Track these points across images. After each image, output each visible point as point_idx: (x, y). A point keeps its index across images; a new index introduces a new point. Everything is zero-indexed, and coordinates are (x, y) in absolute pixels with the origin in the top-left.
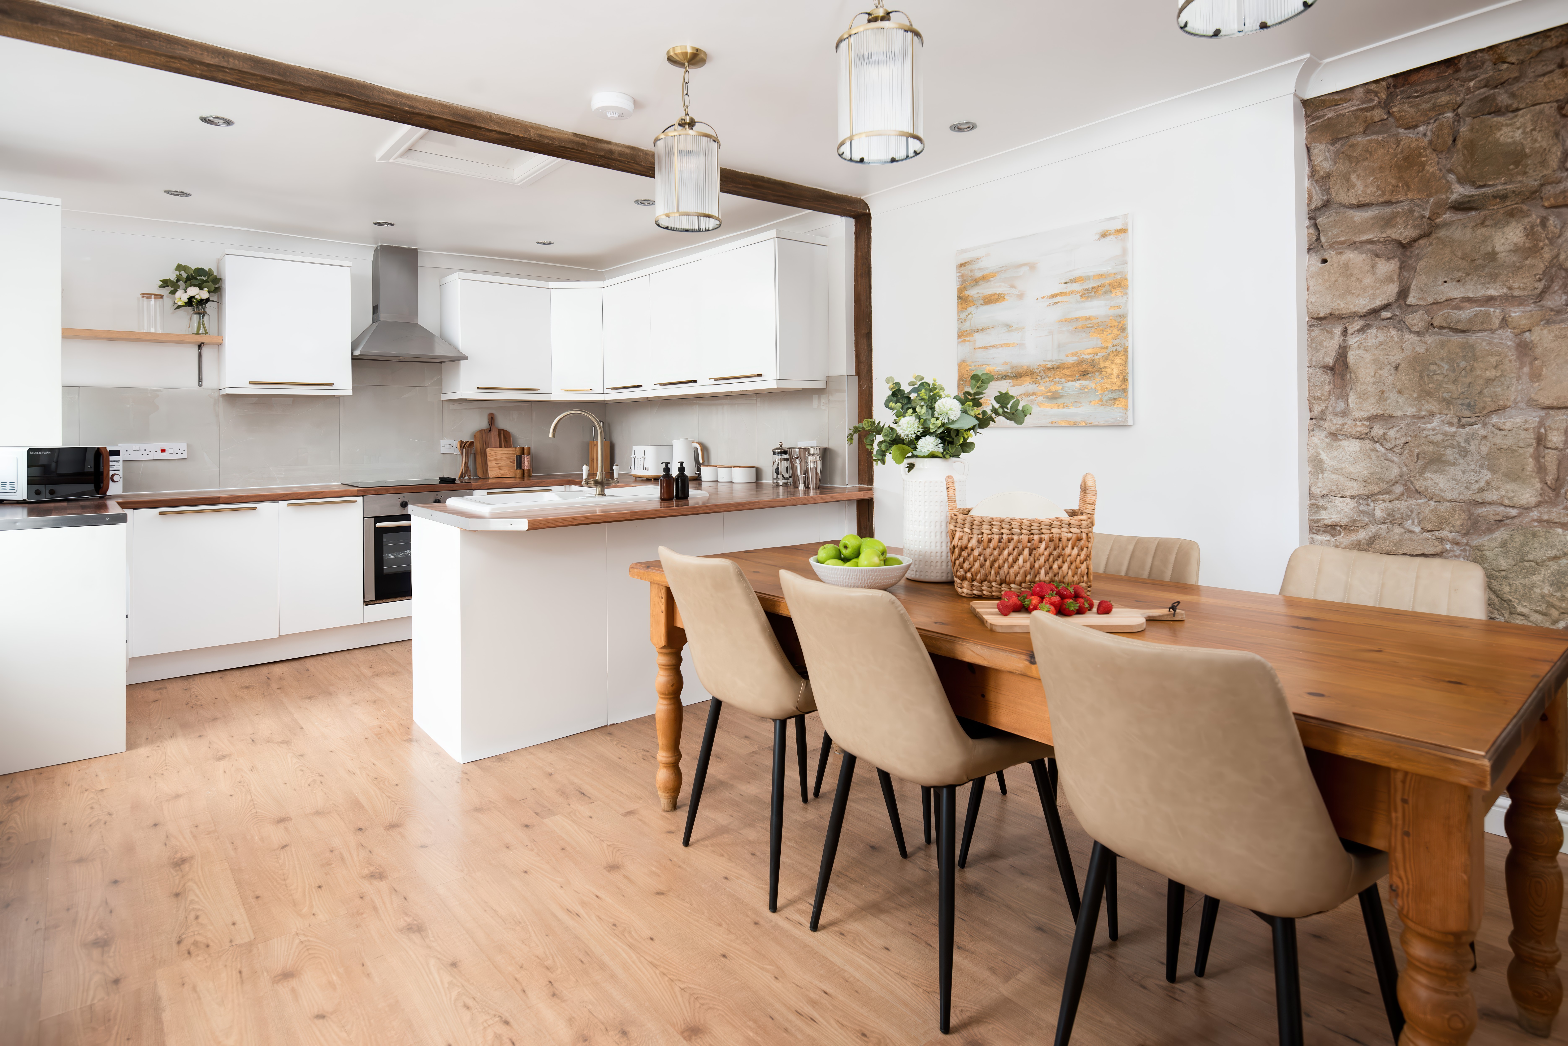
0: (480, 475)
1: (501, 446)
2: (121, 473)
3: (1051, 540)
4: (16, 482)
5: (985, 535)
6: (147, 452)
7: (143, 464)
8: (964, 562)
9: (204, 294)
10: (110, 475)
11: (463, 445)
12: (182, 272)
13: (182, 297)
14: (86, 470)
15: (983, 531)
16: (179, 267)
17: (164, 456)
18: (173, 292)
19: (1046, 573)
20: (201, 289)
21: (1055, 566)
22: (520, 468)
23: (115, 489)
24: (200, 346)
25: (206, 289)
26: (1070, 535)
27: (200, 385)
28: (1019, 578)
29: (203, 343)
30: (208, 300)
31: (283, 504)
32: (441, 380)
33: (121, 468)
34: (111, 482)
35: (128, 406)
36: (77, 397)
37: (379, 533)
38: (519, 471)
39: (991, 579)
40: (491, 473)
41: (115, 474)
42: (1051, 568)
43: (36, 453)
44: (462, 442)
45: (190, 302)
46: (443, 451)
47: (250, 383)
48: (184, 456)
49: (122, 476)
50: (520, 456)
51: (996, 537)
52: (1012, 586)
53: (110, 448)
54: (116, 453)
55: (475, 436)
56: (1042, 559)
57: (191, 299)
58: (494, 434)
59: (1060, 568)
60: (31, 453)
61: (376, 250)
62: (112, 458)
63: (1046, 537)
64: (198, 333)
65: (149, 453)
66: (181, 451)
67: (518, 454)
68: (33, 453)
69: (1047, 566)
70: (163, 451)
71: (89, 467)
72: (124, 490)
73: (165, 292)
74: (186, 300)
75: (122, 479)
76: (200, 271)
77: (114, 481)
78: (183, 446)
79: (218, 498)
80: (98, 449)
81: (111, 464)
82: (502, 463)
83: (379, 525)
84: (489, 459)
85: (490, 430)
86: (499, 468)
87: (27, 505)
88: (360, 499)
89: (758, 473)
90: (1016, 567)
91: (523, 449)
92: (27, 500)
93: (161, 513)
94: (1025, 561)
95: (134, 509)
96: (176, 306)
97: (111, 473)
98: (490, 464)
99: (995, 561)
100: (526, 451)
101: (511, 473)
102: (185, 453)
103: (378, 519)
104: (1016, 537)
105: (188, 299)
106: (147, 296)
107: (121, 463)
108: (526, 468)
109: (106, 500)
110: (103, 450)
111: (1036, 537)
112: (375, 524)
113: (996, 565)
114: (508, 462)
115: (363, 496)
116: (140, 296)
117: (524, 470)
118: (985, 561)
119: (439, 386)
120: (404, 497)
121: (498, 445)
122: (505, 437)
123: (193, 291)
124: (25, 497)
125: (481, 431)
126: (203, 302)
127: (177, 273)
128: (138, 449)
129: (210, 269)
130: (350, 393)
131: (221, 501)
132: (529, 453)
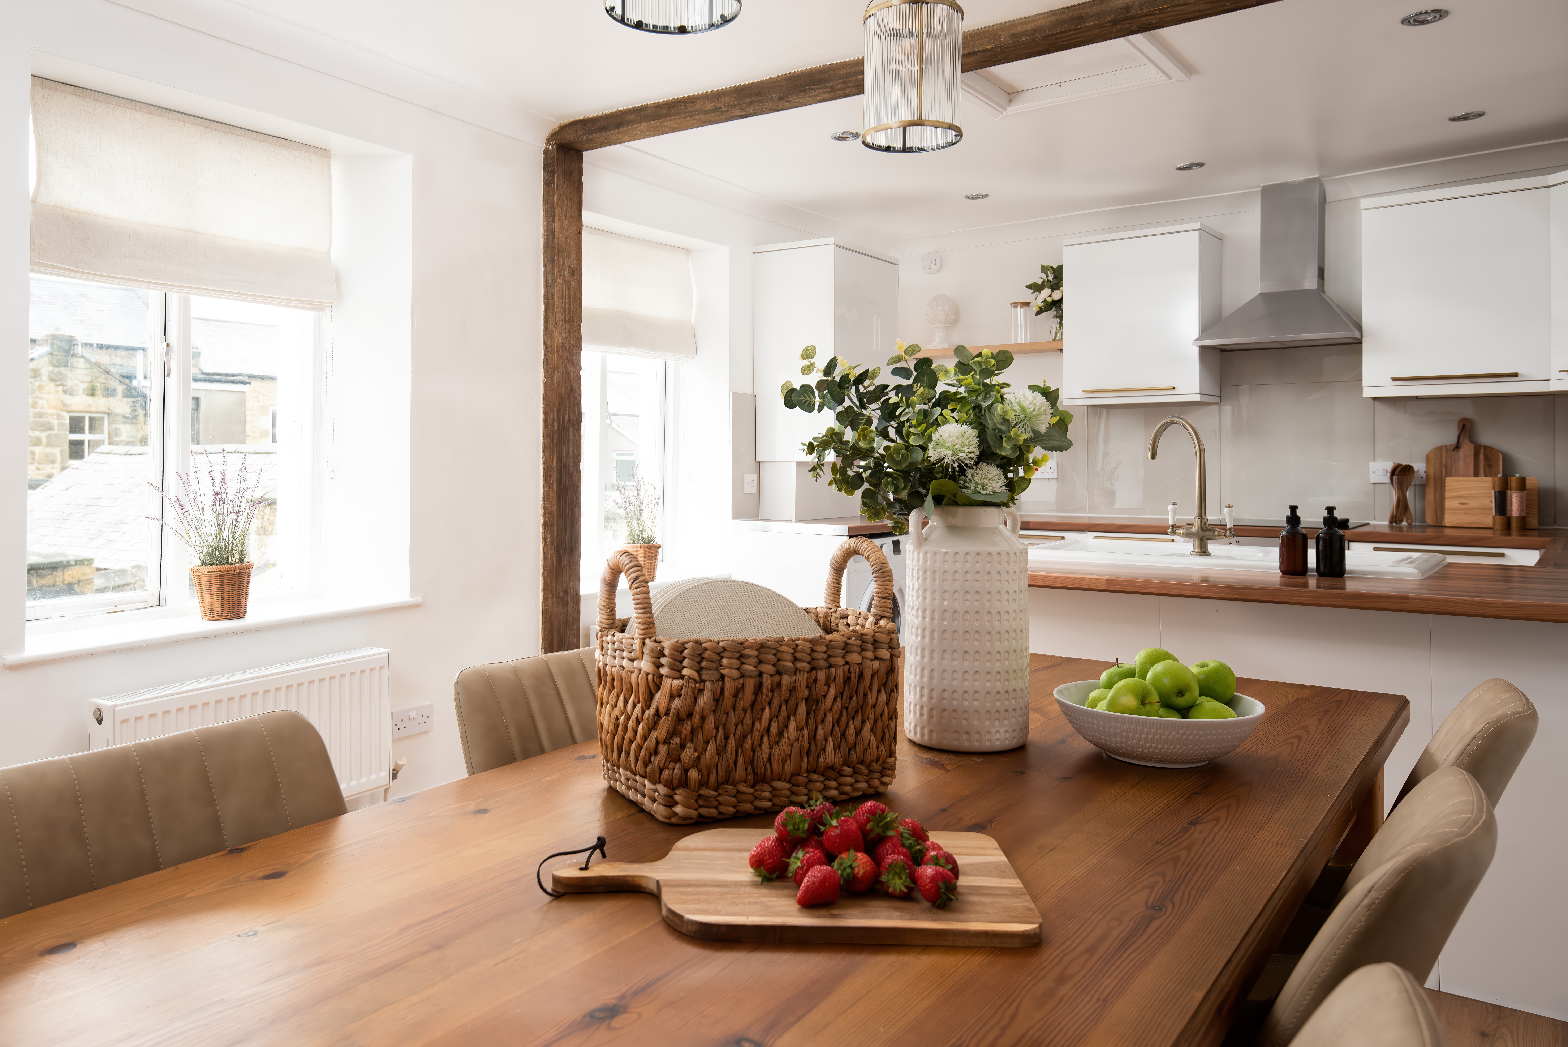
0: (1429, 520)
3: (847, 680)
5: (728, 681)
8: (683, 746)
11: (1396, 470)
15: (724, 672)
19: (837, 748)
21: (851, 730)
26: (876, 664)
28: (790, 767)
39: (738, 778)
42: (843, 735)
44: (1394, 466)
46: (1374, 479)
50: (1503, 493)
51: (750, 684)
52: (779, 784)
56: (830, 719)
58: (1466, 454)
59: (858, 732)
63: (838, 673)
67: (1499, 490)
69: (837, 731)
84: (1448, 494)
85: (1459, 448)
86: (1466, 511)
90: (784, 743)
94: (800, 729)
98: (1451, 504)
99: (744, 737)
104: (786, 680)
111: (821, 675)
113: (748, 745)
114: (1483, 501)
118: (727, 738)
121: (1470, 472)
122: (1486, 458)
125: (1441, 450)
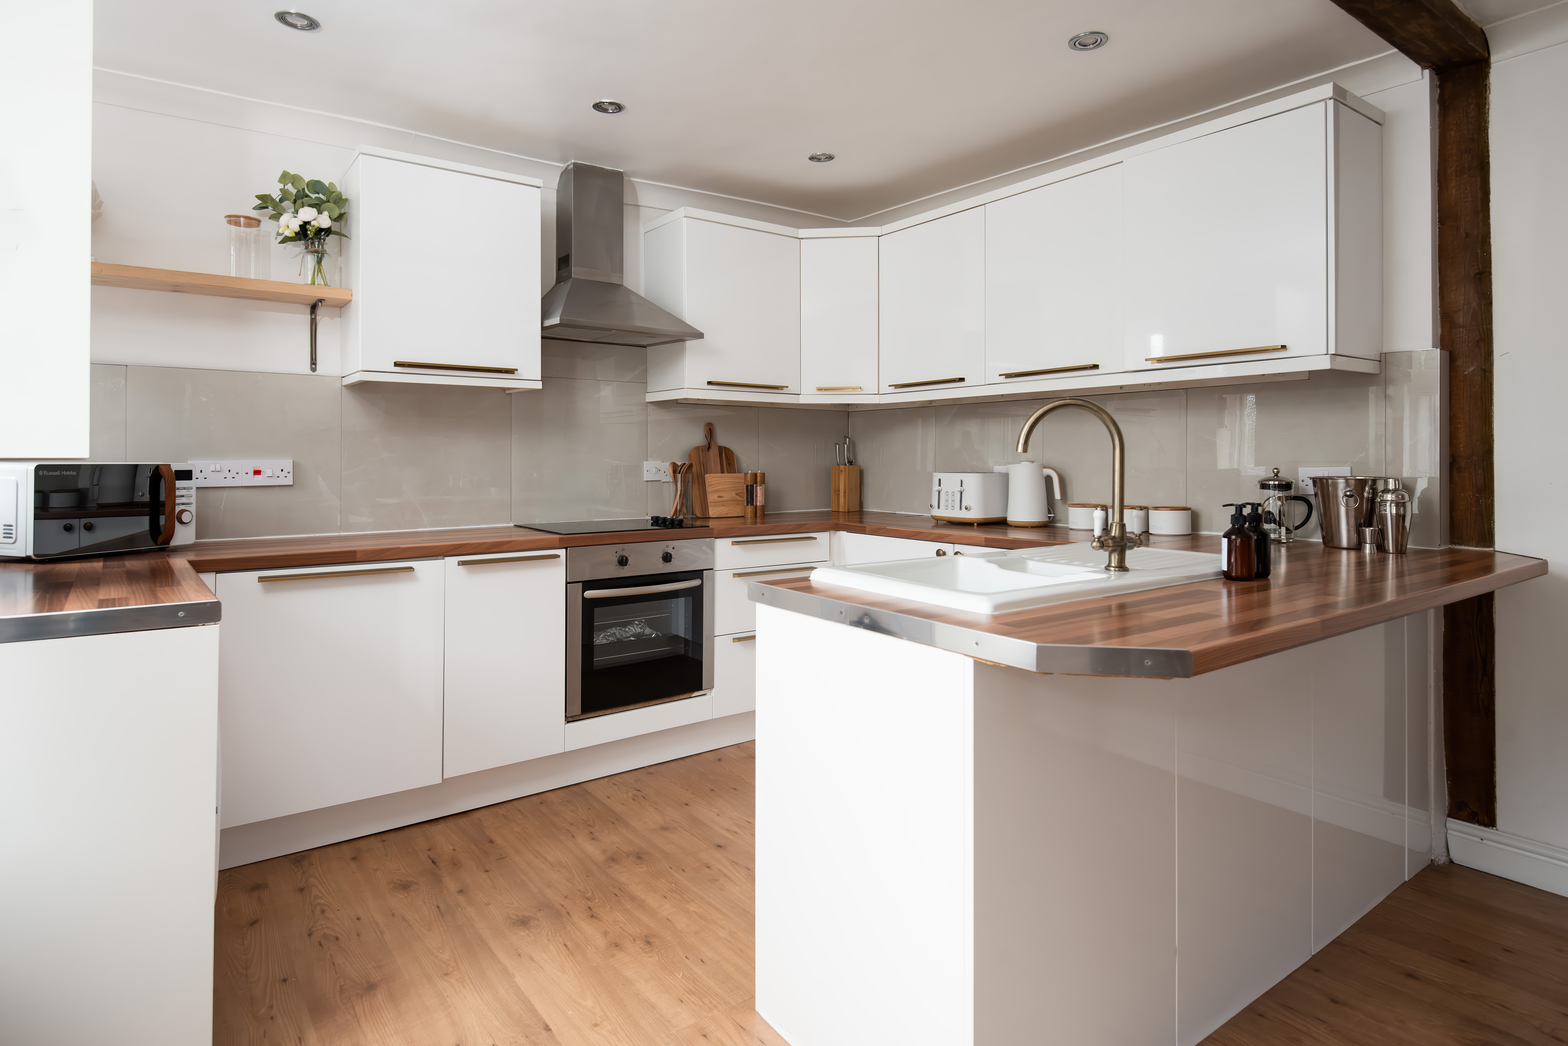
0: (698, 513)
1: (722, 472)
2: (193, 508)
4: (14, 525)
6: (233, 474)
7: (226, 493)
9: (324, 221)
10: (177, 511)
11: (676, 469)
12: (289, 187)
13: (290, 223)
14: (137, 499)
16: (285, 177)
17: (259, 480)
18: (276, 217)
20: (320, 212)
22: (752, 504)
23: (184, 535)
24: (314, 308)
25: (326, 213)
27: (314, 370)
29: (321, 301)
30: (328, 231)
31: (453, 561)
32: (645, 372)
33: (193, 500)
34: (177, 524)
35: (204, 399)
36: (124, 382)
37: (589, 606)
38: (750, 508)
40: (713, 512)
41: (184, 511)
43: (51, 473)
44: (674, 465)
45: (303, 232)
46: (647, 477)
47: (396, 364)
48: (289, 481)
49: (194, 514)
50: (752, 486)
53: (176, 466)
54: (186, 475)
55: (690, 456)
57: (304, 226)
58: (714, 452)
60: (41, 473)
61: (565, 173)
62: (179, 484)
64: (313, 283)
65: (235, 475)
66: (285, 473)
67: (749, 484)
68: (45, 473)
70: (257, 472)
71: (143, 494)
72: (198, 535)
73: (263, 216)
74: (297, 229)
75: (194, 518)
76: (316, 186)
77: (182, 523)
78: (288, 465)
79: (354, 553)
80: (158, 467)
81: (178, 493)
82: (727, 496)
83: (589, 594)
84: (708, 489)
85: (709, 448)
86: (723, 503)
87: (32, 566)
88: (562, 552)
89: (1195, 520)
91: (756, 475)
92: (34, 557)
93: (261, 579)
95: (218, 572)
96: (280, 238)
97: (178, 509)
98: (711, 497)
100: (759, 479)
101: (736, 511)
102: (290, 476)
103: (589, 585)
105: (300, 226)
106: (233, 220)
107: (193, 492)
108: (758, 504)
109: (169, 556)
110: (164, 471)
112: (583, 592)
114: (734, 494)
115: (566, 548)
116: (225, 220)
117: (756, 507)
119: (643, 382)
120: (623, 550)
121: (720, 470)
122: (728, 458)
123: (307, 214)
124: (30, 553)
125: (697, 448)
126: (322, 233)
127: (282, 186)
128: (218, 469)
129: (331, 184)
130: (539, 385)
131: (358, 557)
132: (763, 482)
